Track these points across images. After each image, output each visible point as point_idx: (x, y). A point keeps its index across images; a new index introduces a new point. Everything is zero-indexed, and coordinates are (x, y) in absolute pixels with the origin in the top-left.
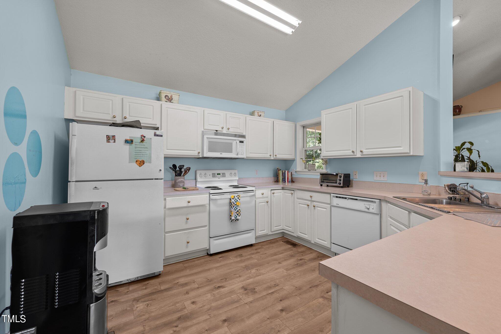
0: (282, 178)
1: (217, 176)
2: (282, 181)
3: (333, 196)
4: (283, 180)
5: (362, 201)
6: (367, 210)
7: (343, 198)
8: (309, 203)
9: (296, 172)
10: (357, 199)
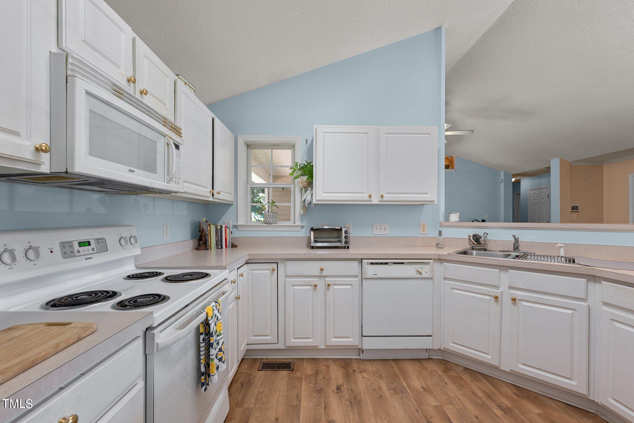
0: (216, 241)
1: (79, 252)
2: (215, 246)
3: (368, 263)
4: (217, 245)
5: (411, 265)
6: (419, 276)
7: (382, 264)
8: (316, 281)
9: (235, 227)
10: (403, 263)
